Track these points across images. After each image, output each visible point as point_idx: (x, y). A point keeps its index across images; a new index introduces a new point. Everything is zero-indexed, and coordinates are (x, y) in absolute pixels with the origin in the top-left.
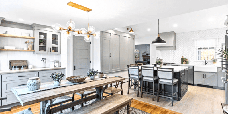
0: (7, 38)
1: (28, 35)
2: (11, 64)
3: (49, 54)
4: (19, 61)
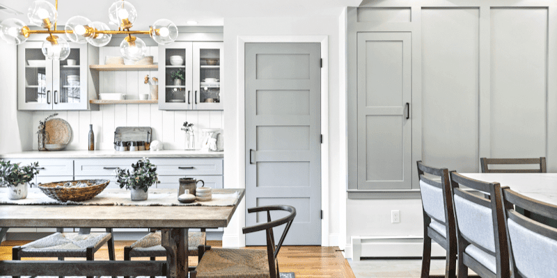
0: (113, 72)
1: (149, 59)
2: (117, 136)
3: (192, 110)
4: (134, 130)
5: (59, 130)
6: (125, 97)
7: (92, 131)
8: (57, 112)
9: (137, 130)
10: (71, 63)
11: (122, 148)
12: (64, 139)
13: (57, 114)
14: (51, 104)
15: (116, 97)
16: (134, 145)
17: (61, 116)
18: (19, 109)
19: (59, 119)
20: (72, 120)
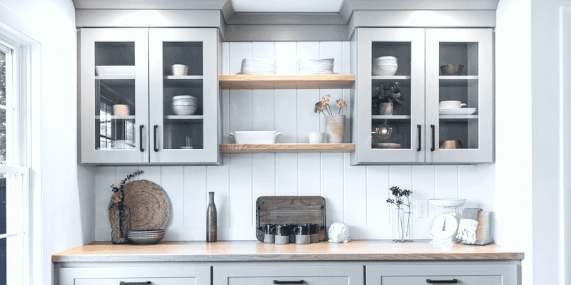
1: (327, 64)
2: (262, 213)
3: (425, 164)
4: (292, 203)
5: (147, 203)
6: (278, 139)
7: (213, 205)
8: (141, 169)
9: (298, 203)
10: (179, 72)
11: (279, 238)
12: (157, 220)
13: (142, 172)
14: (146, 153)
15: (265, 138)
16: (305, 232)
17: (150, 176)
18: (83, 161)
19: (147, 182)
20: (169, 183)
